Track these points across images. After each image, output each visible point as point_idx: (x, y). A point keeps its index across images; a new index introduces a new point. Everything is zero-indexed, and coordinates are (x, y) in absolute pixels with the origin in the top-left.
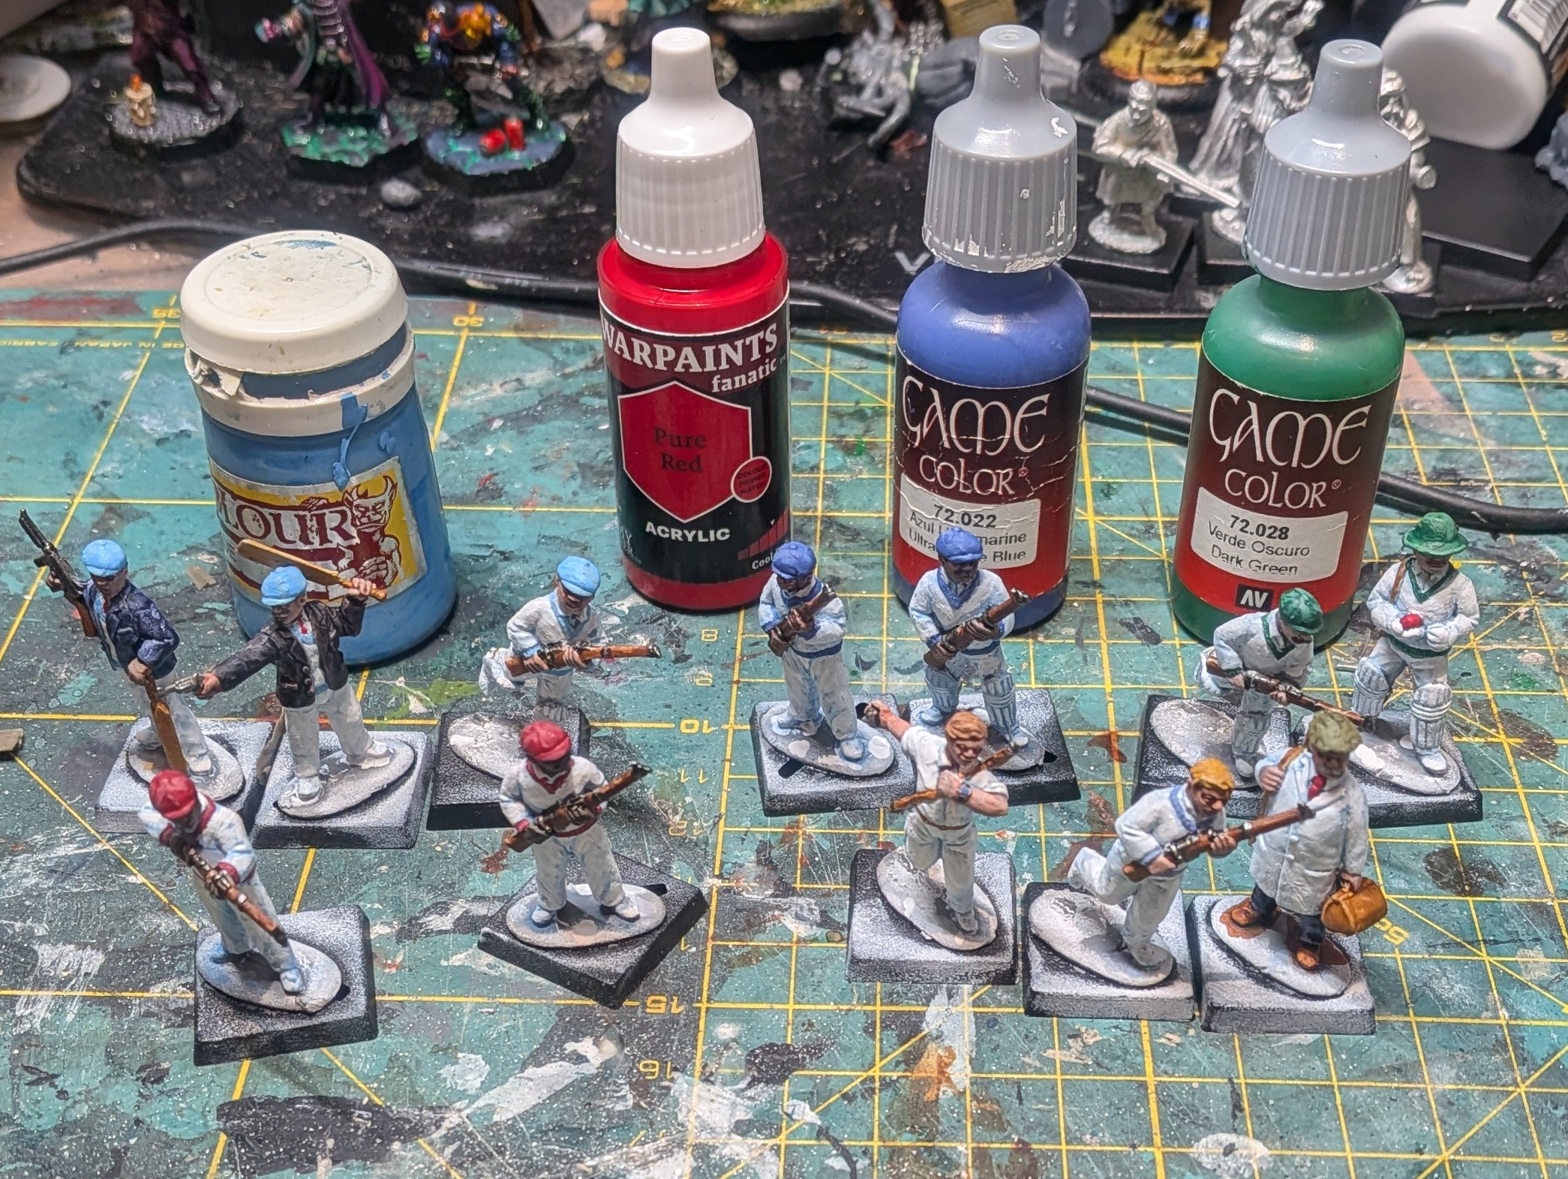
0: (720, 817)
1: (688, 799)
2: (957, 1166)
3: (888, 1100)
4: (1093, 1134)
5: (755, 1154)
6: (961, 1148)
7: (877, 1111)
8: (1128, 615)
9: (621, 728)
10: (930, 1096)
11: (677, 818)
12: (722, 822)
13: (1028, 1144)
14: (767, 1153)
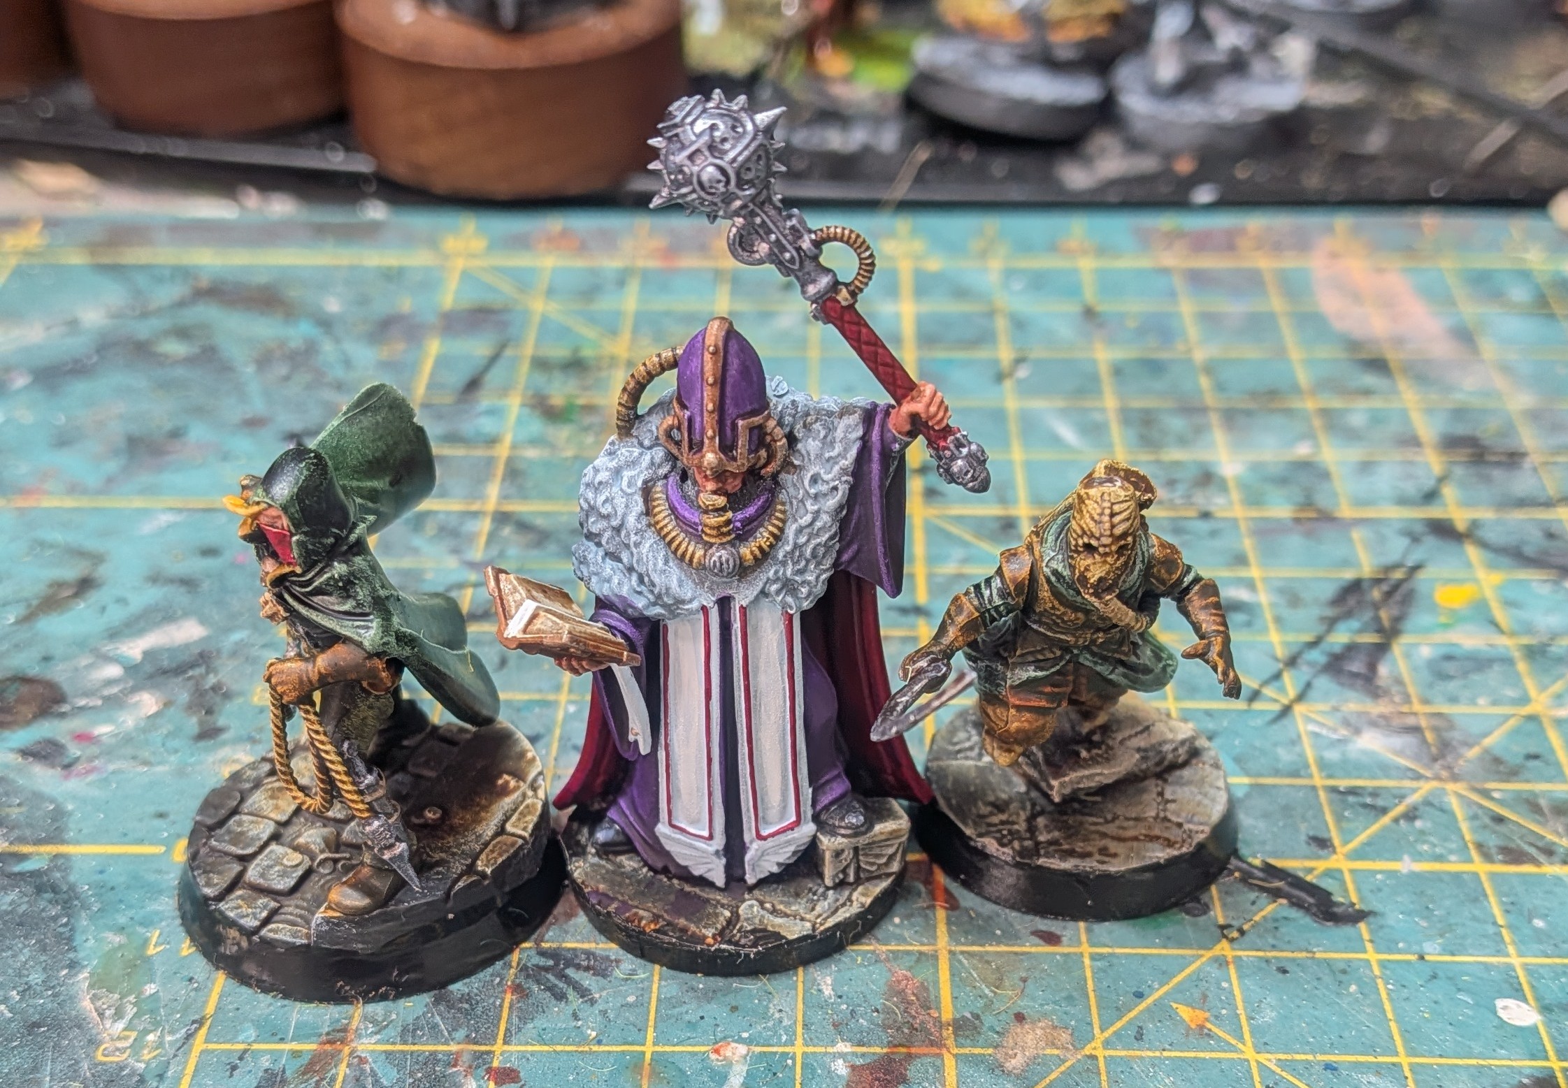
0: (200, 1022)
1: (150, 989)
9: (66, 857)
11: (120, 1025)
12: (203, 1031)
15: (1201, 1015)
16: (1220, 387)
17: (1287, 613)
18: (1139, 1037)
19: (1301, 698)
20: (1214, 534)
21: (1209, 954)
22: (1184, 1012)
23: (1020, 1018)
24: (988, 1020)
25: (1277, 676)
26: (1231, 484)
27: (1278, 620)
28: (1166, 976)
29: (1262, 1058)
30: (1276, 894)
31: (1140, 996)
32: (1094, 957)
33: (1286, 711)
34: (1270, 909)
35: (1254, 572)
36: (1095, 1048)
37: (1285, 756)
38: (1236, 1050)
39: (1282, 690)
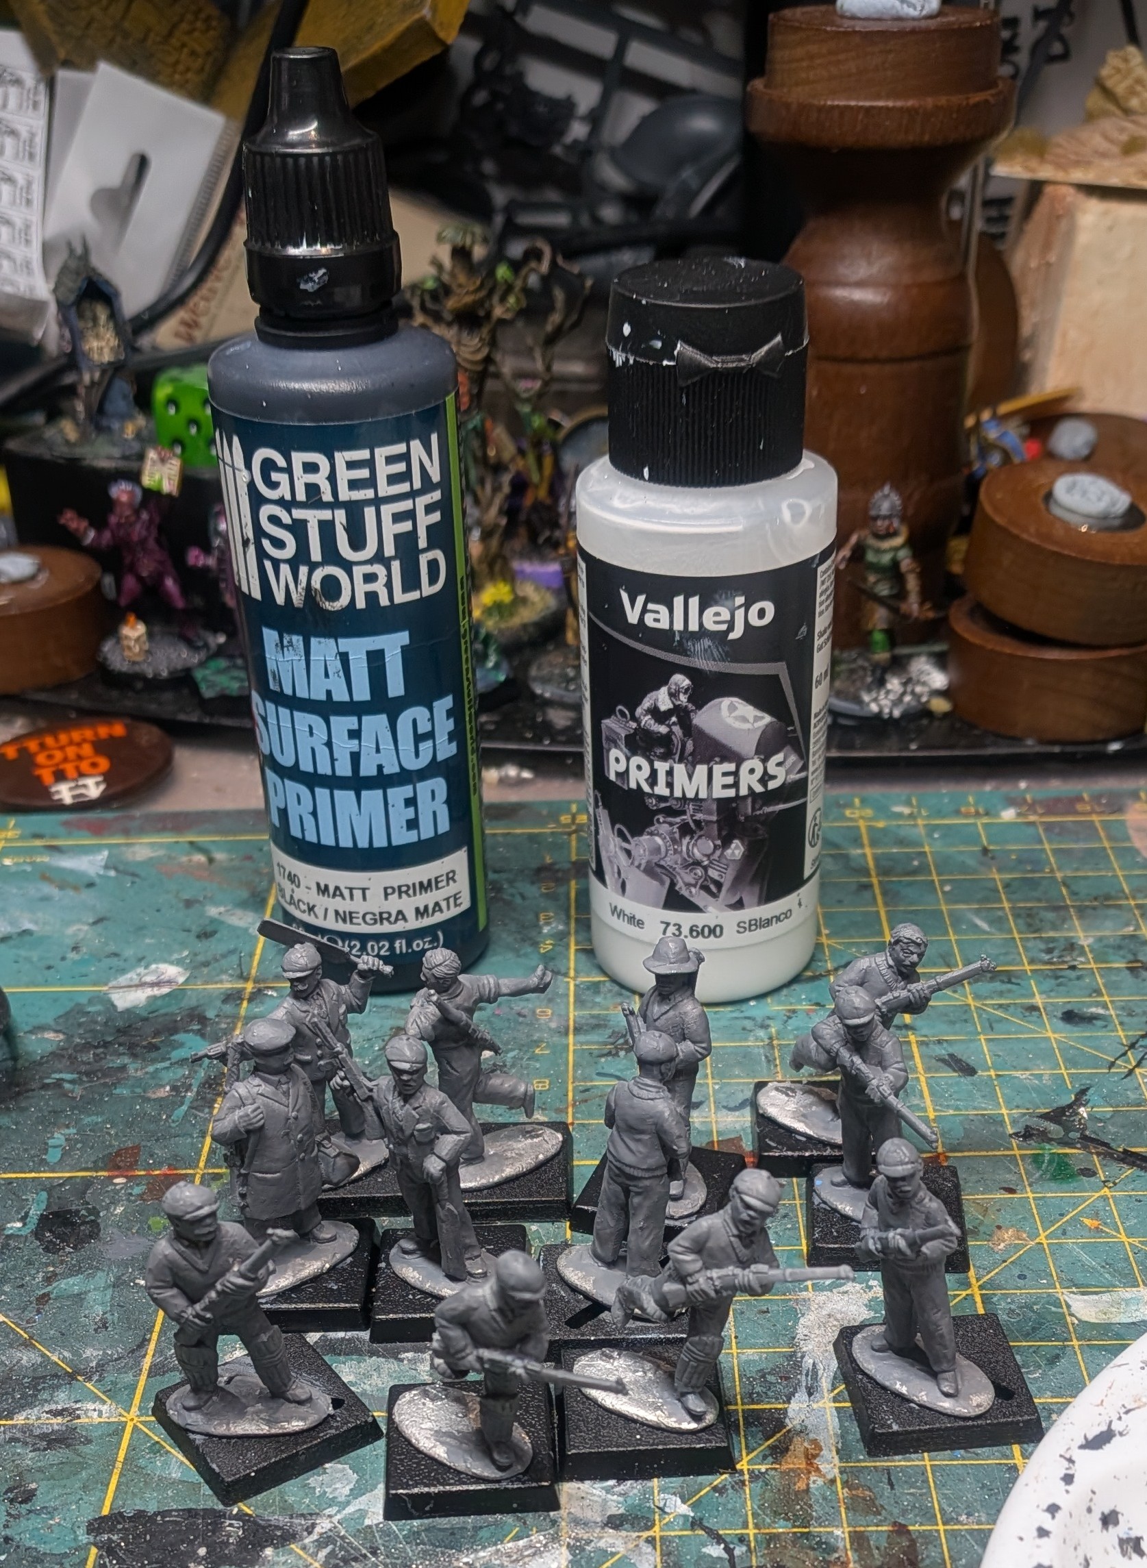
2: (835, 1550)
3: (758, 1490)
4: (969, 1515)
5: (631, 1546)
6: (838, 1532)
7: (749, 1503)
8: (942, 1051)
10: (801, 1485)
13: (905, 1526)
14: (642, 1543)
15: (1096, 1223)
16: (1074, 894)
17: (1126, 1020)
18: (1064, 1233)
19: (1138, 1065)
20: (1079, 978)
21: (1097, 1195)
22: (1087, 1222)
23: (999, 1227)
24: (982, 1229)
25: (1125, 1054)
26: (1087, 949)
27: (1121, 1024)
28: (1075, 1206)
29: (1131, 1240)
30: (1133, 1164)
31: (1062, 1215)
32: (1034, 1199)
33: (1131, 1072)
34: (1129, 1172)
35: (1106, 998)
36: (1042, 1238)
37: (1132, 1096)
38: (1115, 1237)
39: (1128, 1061)
